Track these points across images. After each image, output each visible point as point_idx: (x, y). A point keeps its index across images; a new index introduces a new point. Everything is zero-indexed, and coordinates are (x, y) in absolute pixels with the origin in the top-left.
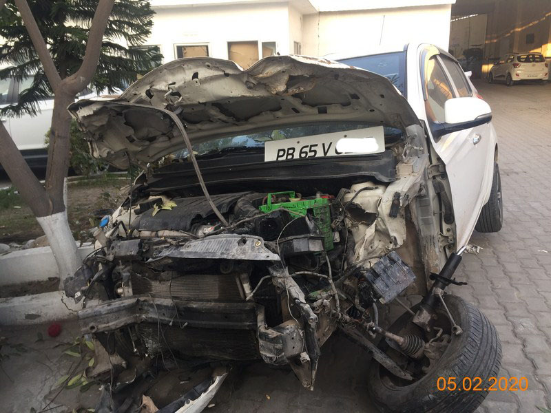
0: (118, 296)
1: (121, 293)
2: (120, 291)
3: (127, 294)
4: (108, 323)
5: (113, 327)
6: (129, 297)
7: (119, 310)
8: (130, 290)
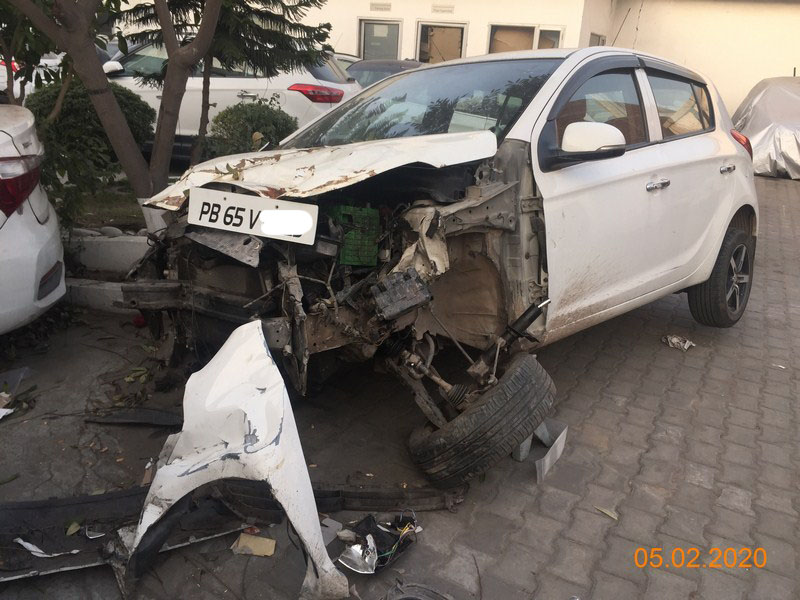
0: (164, 277)
1: (166, 276)
2: (166, 272)
3: (172, 277)
4: (149, 301)
5: (154, 307)
6: (173, 281)
7: (161, 291)
8: (176, 274)
